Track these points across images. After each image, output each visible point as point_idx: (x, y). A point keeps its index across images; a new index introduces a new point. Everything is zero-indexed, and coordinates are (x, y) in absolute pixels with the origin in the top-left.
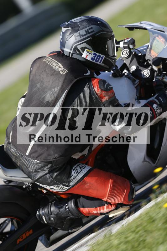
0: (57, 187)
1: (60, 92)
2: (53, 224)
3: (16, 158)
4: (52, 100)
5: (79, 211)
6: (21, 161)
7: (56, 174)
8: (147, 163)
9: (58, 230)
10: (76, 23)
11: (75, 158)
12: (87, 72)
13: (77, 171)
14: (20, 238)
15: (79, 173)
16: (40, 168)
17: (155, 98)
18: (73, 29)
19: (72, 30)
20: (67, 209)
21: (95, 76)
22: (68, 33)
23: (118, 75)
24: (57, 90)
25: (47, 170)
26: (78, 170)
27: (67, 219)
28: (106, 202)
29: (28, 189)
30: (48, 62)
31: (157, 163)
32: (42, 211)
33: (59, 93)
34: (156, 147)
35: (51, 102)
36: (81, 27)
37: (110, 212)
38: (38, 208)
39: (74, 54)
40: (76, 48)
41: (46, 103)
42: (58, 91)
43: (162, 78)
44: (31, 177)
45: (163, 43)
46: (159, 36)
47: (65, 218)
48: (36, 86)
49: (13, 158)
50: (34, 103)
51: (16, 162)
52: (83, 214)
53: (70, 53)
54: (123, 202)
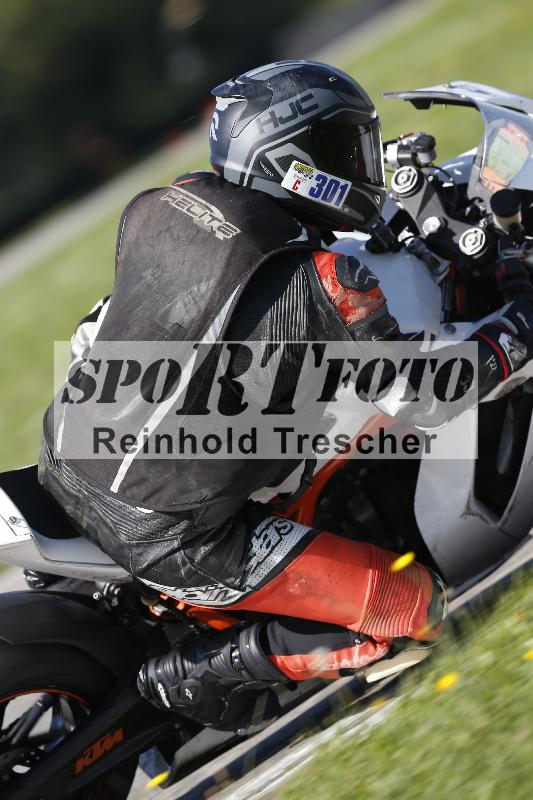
0: (207, 590)
1: (218, 297)
2: (189, 707)
3: (78, 503)
4: (192, 321)
5: (274, 664)
6: (93, 514)
7: (203, 550)
8: (477, 518)
9: (204, 727)
10: (262, 82)
11: (258, 502)
12: (299, 233)
13: (267, 540)
14: (85, 756)
15: (273, 548)
16: (152, 534)
17: (505, 315)
18: (252, 101)
19: (250, 104)
20: (236, 660)
21: (323, 245)
22: (238, 114)
23: (387, 246)
24: (206, 287)
25: (176, 539)
26: (269, 538)
27: (236, 692)
28: (359, 633)
29: (107, 605)
30: (177, 204)
31: (507, 519)
32: (156, 669)
33: (212, 300)
34: (502, 468)
35: (190, 326)
36: (277, 95)
37: (371, 664)
38: (142, 662)
39: (255, 179)
40: (262, 161)
41: (172, 332)
42: (209, 294)
43: (525, 253)
44: (125, 562)
45: (523, 144)
46: (509, 125)
47: (229, 687)
48: (141, 278)
49: (68, 504)
50: (135, 330)
51: (77, 514)
52: (285, 675)
53: (243, 175)
54: (411, 633)
